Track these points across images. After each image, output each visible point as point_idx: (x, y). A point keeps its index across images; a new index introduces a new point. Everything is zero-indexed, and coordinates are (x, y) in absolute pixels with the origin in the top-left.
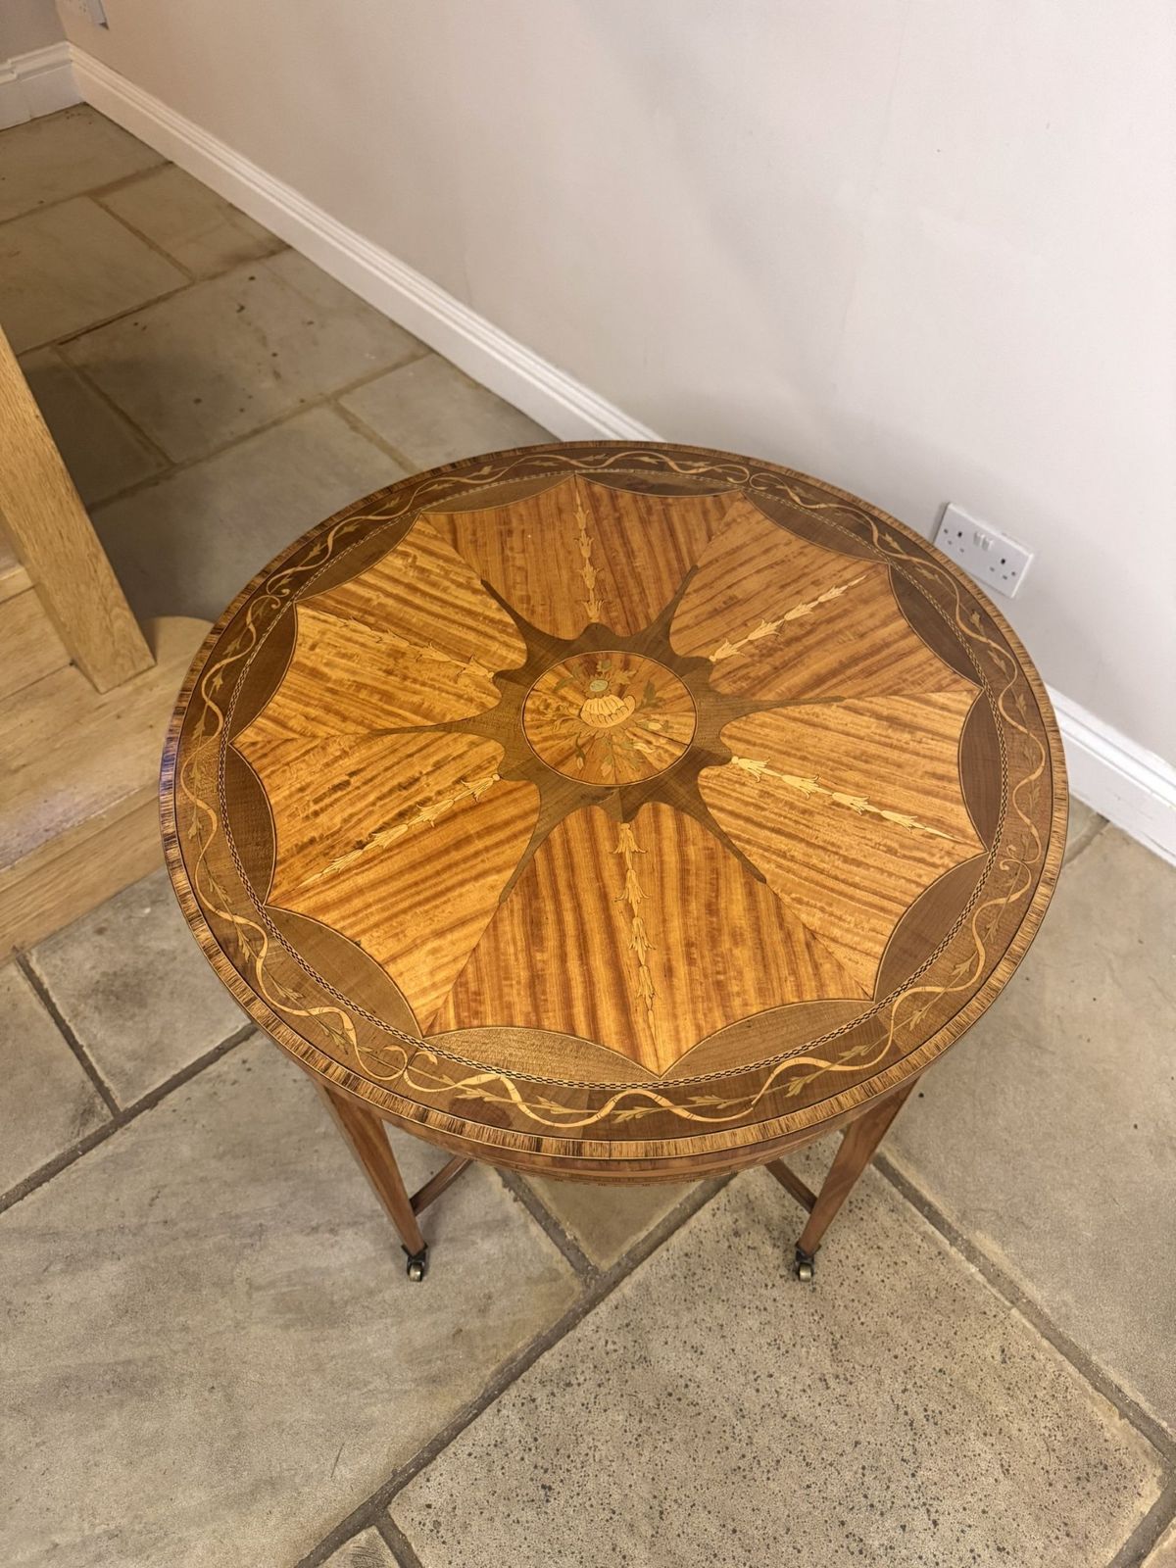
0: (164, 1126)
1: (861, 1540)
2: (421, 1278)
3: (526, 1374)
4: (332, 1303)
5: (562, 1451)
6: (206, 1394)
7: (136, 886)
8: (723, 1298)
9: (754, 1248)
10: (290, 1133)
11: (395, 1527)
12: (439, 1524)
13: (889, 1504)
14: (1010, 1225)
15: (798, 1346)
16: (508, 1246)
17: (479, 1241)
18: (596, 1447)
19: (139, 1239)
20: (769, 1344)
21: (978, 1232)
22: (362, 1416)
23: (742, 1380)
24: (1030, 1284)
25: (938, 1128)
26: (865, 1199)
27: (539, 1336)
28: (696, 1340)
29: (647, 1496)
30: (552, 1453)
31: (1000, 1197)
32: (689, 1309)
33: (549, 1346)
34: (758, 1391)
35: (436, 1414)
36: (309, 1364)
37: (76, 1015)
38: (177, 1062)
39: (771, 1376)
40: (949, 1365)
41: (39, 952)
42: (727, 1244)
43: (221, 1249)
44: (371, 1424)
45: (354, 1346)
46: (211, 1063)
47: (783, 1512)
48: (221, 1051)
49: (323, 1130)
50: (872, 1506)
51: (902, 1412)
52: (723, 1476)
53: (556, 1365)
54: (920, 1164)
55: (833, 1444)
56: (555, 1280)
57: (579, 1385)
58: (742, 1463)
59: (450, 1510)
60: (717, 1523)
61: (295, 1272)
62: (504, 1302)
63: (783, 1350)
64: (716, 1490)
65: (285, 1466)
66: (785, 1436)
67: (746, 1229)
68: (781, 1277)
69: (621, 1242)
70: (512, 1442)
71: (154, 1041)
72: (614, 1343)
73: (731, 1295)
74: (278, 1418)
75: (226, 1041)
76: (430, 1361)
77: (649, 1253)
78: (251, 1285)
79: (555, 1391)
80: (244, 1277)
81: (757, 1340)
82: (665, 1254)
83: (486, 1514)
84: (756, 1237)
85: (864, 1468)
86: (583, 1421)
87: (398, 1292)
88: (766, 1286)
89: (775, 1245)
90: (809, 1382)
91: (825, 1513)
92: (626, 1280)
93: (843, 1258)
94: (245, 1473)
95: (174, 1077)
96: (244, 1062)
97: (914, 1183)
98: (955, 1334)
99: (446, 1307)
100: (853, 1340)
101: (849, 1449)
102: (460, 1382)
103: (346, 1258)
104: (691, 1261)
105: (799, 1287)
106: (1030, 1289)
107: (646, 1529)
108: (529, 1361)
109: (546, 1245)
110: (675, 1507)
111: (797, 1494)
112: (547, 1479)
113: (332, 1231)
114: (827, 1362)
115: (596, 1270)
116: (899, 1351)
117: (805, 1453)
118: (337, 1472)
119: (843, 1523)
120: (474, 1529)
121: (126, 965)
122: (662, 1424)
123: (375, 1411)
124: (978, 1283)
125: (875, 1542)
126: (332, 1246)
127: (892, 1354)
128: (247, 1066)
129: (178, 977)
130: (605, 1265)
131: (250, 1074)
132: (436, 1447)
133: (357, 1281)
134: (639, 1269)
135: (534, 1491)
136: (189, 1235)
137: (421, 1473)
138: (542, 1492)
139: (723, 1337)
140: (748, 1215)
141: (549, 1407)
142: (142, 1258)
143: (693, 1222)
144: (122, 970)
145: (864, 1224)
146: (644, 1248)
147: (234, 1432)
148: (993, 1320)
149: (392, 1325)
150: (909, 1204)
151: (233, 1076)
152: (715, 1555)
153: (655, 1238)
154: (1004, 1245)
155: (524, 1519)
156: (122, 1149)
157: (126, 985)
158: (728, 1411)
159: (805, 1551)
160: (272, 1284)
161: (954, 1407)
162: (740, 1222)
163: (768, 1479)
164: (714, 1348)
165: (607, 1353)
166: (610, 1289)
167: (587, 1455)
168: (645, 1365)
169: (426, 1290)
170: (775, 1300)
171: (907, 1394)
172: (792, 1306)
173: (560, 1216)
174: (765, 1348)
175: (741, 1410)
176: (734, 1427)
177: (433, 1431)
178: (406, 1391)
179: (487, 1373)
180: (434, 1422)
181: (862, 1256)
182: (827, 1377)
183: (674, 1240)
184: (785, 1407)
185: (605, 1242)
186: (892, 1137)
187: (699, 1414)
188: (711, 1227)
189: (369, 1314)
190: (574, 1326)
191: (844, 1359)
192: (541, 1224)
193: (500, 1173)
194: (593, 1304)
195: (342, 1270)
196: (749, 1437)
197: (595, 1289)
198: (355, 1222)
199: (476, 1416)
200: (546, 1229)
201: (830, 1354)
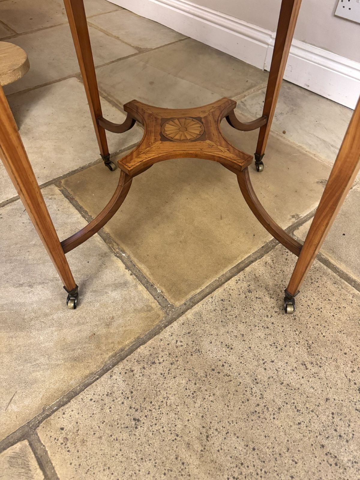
1: (336, 457)
2: (75, 307)
3: (129, 357)
4: (24, 319)
5: (147, 399)
8: (244, 321)
9: (260, 298)
10: (16, 244)
11: (40, 441)
12: (67, 439)
13: (351, 435)
15: (288, 347)
16: (125, 294)
17: (110, 292)
18: (168, 397)
20: (271, 345)
22: (30, 377)
23: (256, 363)
25: (354, 248)
26: (320, 278)
27: (139, 338)
28: (229, 341)
29: (198, 426)
30: (141, 400)
32: (224, 326)
33: (144, 343)
34: (265, 369)
35: (74, 377)
36: (4, 349)
39: (273, 362)
42: (244, 296)
44: (35, 381)
45: (32, 340)
47: (284, 438)
49: (34, 243)
50: (340, 436)
51: (352, 383)
52: (245, 416)
53: (147, 353)
54: (347, 262)
55: (312, 399)
56: (149, 311)
57: (160, 363)
58: (257, 409)
59: (75, 431)
60: (243, 444)
61: (6, 304)
62: (121, 321)
63: (279, 348)
64: (242, 424)
66: (283, 394)
67: (255, 289)
68: (276, 312)
69: (186, 294)
70: (117, 394)
72: (181, 342)
73: (247, 320)
76: (74, 350)
77: (202, 299)
79: (145, 366)
81: (264, 343)
82: (210, 299)
83: (97, 435)
84: (260, 293)
85: (333, 414)
86: (161, 383)
87: (61, 315)
88: (267, 316)
89: (271, 297)
90: (295, 365)
91: (311, 440)
92: (189, 311)
93: (310, 304)
97: (345, 271)
99: (87, 323)
100: (320, 344)
101: (322, 403)
102: (90, 361)
103: (35, 298)
104: (225, 303)
105: (286, 317)
107: (197, 446)
108: (131, 351)
109: (146, 294)
110: (217, 433)
111: (293, 428)
112: (137, 415)
113: (30, 286)
114: (306, 355)
115: (172, 306)
116: (347, 350)
117: (296, 404)
118: (9, 407)
119: (323, 446)
120: (89, 443)
122: (208, 386)
123: (38, 375)
125: (345, 459)
126: (29, 293)
127: (343, 352)
130: (178, 304)
131: (2, 220)
132: (72, 395)
133: (40, 309)
134: (196, 306)
135: (128, 421)
137: (60, 410)
138: (133, 423)
139: (244, 340)
140: (255, 283)
141: (141, 375)
143: (226, 285)
145: (320, 289)
146: (199, 297)
149: (56, 331)
150: (343, 281)
152: (242, 464)
153: (205, 293)
155: (121, 438)
158: (248, 380)
159: (300, 463)
162: (251, 286)
163: (274, 418)
164: (238, 345)
165: (177, 347)
166: (180, 315)
167: (162, 402)
168: (198, 354)
169: (77, 313)
170: (273, 323)
171: (354, 373)
172: (283, 326)
173: (154, 282)
174: (269, 347)
175: (256, 379)
176: (252, 389)
177: (71, 386)
178: (58, 365)
179: (107, 356)
180: (72, 382)
181: (320, 303)
182: (306, 363)
183: (216, 293)
184: (282, 378)
185: (178, 293)
186: (331, 251)
187: (231, 381)
188: (235, 288)
189: (43, 326)
190: (158, 333)
191: (315, 354)
192: (144, 286)
193: (124, 263)
194: (170, 322)
195: (32, 304)
196: (261, 394)
197: (172, 316)
198: (43, 283)
199: (98, 379)
200: (147, 288)
201: (307, 351)
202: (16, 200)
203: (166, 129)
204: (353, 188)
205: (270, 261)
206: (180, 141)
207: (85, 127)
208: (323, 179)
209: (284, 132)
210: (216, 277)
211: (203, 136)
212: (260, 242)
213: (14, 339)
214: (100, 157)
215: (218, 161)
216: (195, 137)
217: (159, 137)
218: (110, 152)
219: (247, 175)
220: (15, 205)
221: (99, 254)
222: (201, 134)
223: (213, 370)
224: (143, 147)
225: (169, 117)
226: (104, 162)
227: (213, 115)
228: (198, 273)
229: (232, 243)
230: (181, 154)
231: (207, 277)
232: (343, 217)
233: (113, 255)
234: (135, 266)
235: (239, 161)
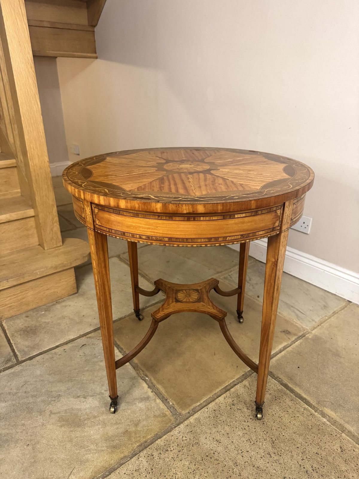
0: (33, 365)
2: (114, 412)
3: (151, 446)
4: (80, 419)
5: (162, 474)
6: (25, 447)
7: (41, 307)
8: (229, 424)
9: (240, 409)
10: (75, 369)
14: (336, 407)
15: (258, 442)
16: (148, 405)
17: (137, 403)
19: (15, 397)
21: (325, 408)
22: (84, 458)
23: (236, 452)
24: (348, 425)
25: (306, 376)
26: (281, 396)
27: (157, 434)
28: (218, 438)
30: (158, 475)
31: (332, 398)
32: (215, 427)
33: (160, 438)
34: (243, 456)
35: (113, 459)
36: (67, 439)
37: (13, 335)
38: (42, 349)
39: (248, 452)
40: (320, 451)
41: (6, 321)
42: (230, 408)
43: (43, 401)
44: (87, 461)
45: (86, 434)
46: (54, 349)
48: (57, 347)
49: (87, 369)
51: (302, 467)
53: (162, 444)
54: (300, 386)
55: (275, 477)
56: (165, 417)
57: (171, 451)
61: (68, 409)
62: (145, 423)
63: (252, 443)
65: (50, 474)
66: (254, 474)
67: (237, 403)
68: (251, 419)
69: (190, 406)
70: (142, 470)
71: (36, 343)
72: (186, 437)
73: (231, 424)
74: (51, 457)
75: (60, 344)
77: (201, 409)
78: (51, 412)
79: (161, 452)
80: (49, 410)
81: (242, 439)
82: (206, 410)
84: (240, 406)
86: (172, 464)
87: (105, 417)
88: (245, 421)
89: (248, 409)
90: (263, 454)
92: (191, 417)
93: (274, 414)
94: (33, 476)
95: (40, 352)
96: (64, 350)
97: (299, 392)
98: (321, 441)
99: (122, 423)
100: (280, 441)
102: (124, 448)
103: (88, 406)
104: (216, 412)
105: (257, 422)
106: (348, 427)
108: (152, 443)
109: (162, 406)
113: (85, 398)
114: (270, 448)
115: (180, 414)
116: (299, 445)
121: (33, 325)
122: (203, 466)
123: (89, 456)
124: (328, 424)
126: (84, 402)
127: (296, 446)
128: (65, 351)
129: (48, 328)
131: (66, 353)
132: (111, 470)
133: (91, 413)
134: (196, 414)
136: (33, 396)
139: (228, 437)
140: (237, 399)
141: (158, 458)
142: (14, 402)
143: (217, 400)
144: (31, 326)
145: (281, 404)
146: (198, 408)
147: (33, 460)
148: (335, 437)
149: (101, 428)
150: (297, 399)
151: (60, 353)
153: (203, 405)
154: (336, 413)
156: (17, 371)
157: (31, 329)
158: (231, 463)
160: (59, 413)
161: (324, 467)
162: (234, 401)
164: (225, 441)
165: (183, 441)
166: (185, 420)
167: (173, 476)
168: (197, 445)
169: (116, 416)
170: (248, 426)
171: (304, 461)
172: (255, 428)
173: (168, 397)
174: (245, 442)
175: (236, 463)
176: (233, 469)
177: (111, 465)
178: (103, 450)
179: (135, 446)
180: (112, 462)
181: (281, 413)
182: (270, 453)
183: (210, 406)
184: (254, 463)
185: (184, 405)
186: (289, 379)
187: (219, 463)
188: (224, 402)
189: (93, 424)
190: (170, 431)
191: (277, 447)
192: (161, 399)
193: (147, 384)
194: (178, 425)
195: (86, 409)
196: (240, 473)
197: (179, 420)
198: (93, 395)
199: (129, 460)
200: (163, 401)
201: (271, 445)
202: (75, 340)
203: (178, 296)
204: (306, 336)
205: (248, 385)
206: (186, 302)
207: (122, 291)
208: (286, 329)
209: (258, 297)
210: (211, 395)
211: (199, 300)
212: (241, 372)
213: (73, 433)
214: (133, 311)
215: (208, 314)
216: (195, 300)
217: (174, 300)
218: (140, 308)
219: (224, 322)
220: (75, 343)
221: (130, 378)
222: (198, 298)
223: (207, 456)
224: (166, 305)
225: (180, 289)
226: (135, 314)
227: (205, 288)
228: (198, 392)
229: (222, 372)
230: (186, 310)
231: (204, 395)
232: (298, 355)
233: (139, 378)
234: (154, 386)
235: (219, 314)
